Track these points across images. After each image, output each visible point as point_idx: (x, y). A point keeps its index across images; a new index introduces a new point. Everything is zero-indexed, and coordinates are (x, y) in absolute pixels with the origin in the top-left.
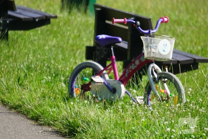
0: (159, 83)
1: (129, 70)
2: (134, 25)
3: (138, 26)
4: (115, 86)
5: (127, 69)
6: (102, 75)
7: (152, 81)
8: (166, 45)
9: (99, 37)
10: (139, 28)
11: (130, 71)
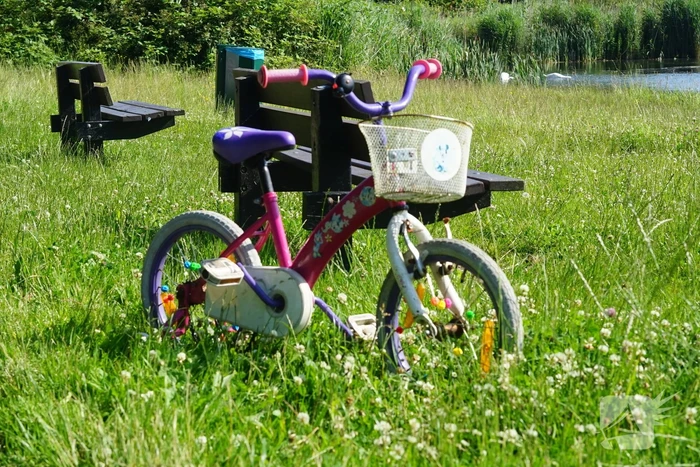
0: (428, 276)
1: (324, 235)
2: (335, 86)
3: (348, 90)
4: (280, 288)
5: (316, 232)
6: (240, 254)
7: (402, 270)
8: (447, 147)
9: (223, 135)
10: (352, 94)
11: (329, 238)
